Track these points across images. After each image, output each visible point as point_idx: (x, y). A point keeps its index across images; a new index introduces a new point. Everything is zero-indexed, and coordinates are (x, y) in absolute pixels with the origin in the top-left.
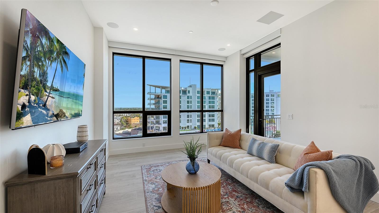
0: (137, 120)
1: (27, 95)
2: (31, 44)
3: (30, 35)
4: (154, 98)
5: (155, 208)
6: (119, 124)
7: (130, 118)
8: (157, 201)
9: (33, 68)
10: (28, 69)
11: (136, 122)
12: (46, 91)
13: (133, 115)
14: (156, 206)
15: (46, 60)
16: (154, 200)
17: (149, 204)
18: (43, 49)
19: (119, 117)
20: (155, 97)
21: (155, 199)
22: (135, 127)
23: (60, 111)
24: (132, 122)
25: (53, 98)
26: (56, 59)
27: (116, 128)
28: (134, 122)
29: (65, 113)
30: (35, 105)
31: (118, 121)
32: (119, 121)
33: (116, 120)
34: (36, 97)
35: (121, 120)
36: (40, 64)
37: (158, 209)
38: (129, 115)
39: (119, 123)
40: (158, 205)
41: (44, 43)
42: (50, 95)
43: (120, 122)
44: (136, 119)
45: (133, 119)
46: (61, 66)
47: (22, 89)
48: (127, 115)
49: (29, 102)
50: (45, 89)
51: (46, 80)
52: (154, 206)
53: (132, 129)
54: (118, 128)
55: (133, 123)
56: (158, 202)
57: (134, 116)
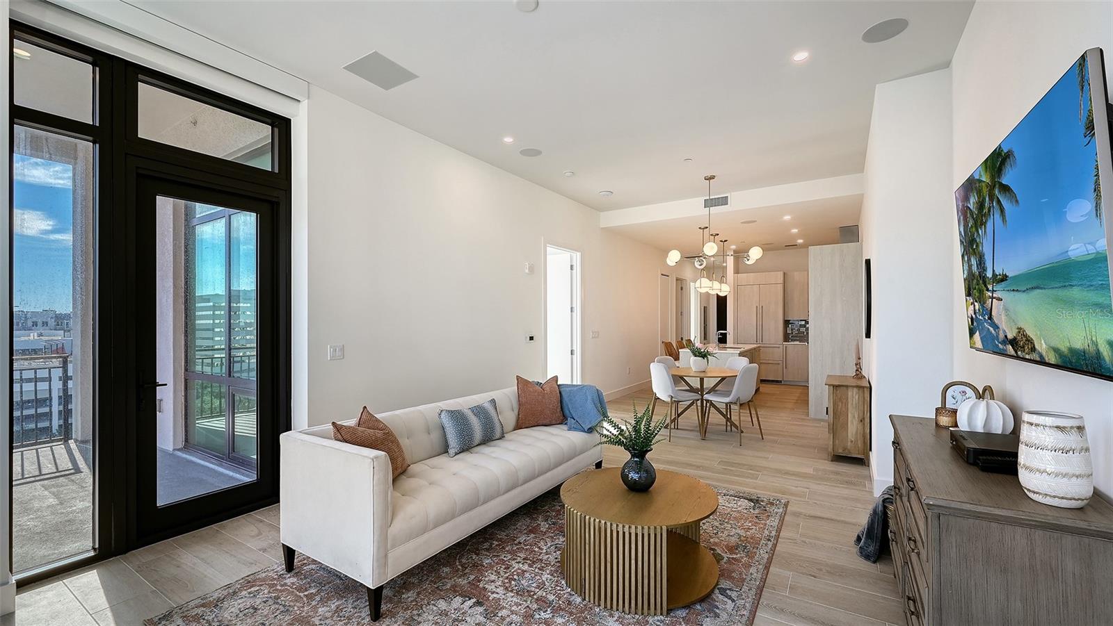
5: (734, 595)
8: (718, 608)
12: (988, 290)
14: (730, 598)
16: (724, 616)
17: (745, 613)
21: (717, 616)
23: (1019, 332)
25: (999, 299)
29: (1032, 339)
30: (980, 317)
34: (980, 304)
37: (729, 589)
40: (721, 597)
42: (994, 295)
49: (975, 311)
50: (986, 286)
51: (985, 270)
52: (733, 601)
56: (717, 604)
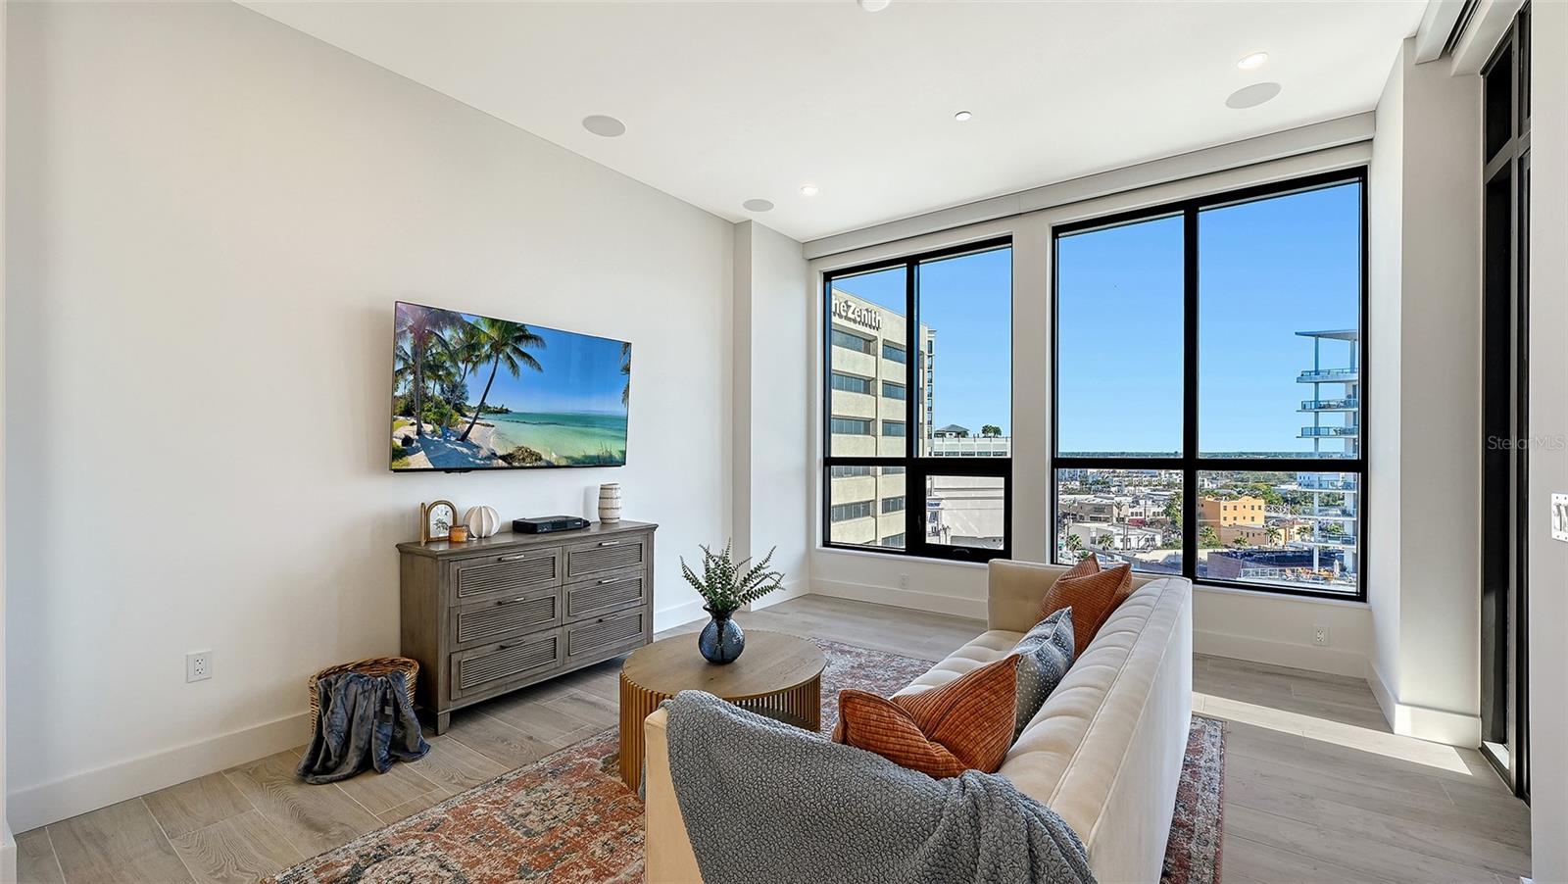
0: (1249, 513)
1: (413, 424)
2: (414, 348)
3: (410, 336)
4: (1344, 398)
6: (1162, 524)
7: (1212, 500)
9: (423, 382)
10: (410, 386)
11: (1248, 523)
12: (465, 416)
13: (1236, 486)
15: (456, 364)
18: (447, 348)
19: (1167, 493)
20: (1349, 396)
22: (1237, 541)
23: (521, 449)
24: (1225, 519)
25: (485, 425)
26: (488, 357)
27: (1147, 540)
28: (1235, 519)
30: (436, 438)
31: (1156, 509)
32: (1161, 510)
33: (1150, 502)
34: (437, 427)
35: (1170, 507)
36: (440, 373)
38: (1214, 486)
39: (1161, 517)
41: (447, 338)
42: (477, 421)
43: (1167, 513)
44: (1249, 507)
45: (1230, 504)
46: (513, 365)
47: (400, 415)
48: (1206, 486)
49: (419, 433)
50: (460, 411)
51: (463, 396)
53: (1212, 551)
54: (1153, 539)
55: (1232, 522)
57: (1239, 493)
